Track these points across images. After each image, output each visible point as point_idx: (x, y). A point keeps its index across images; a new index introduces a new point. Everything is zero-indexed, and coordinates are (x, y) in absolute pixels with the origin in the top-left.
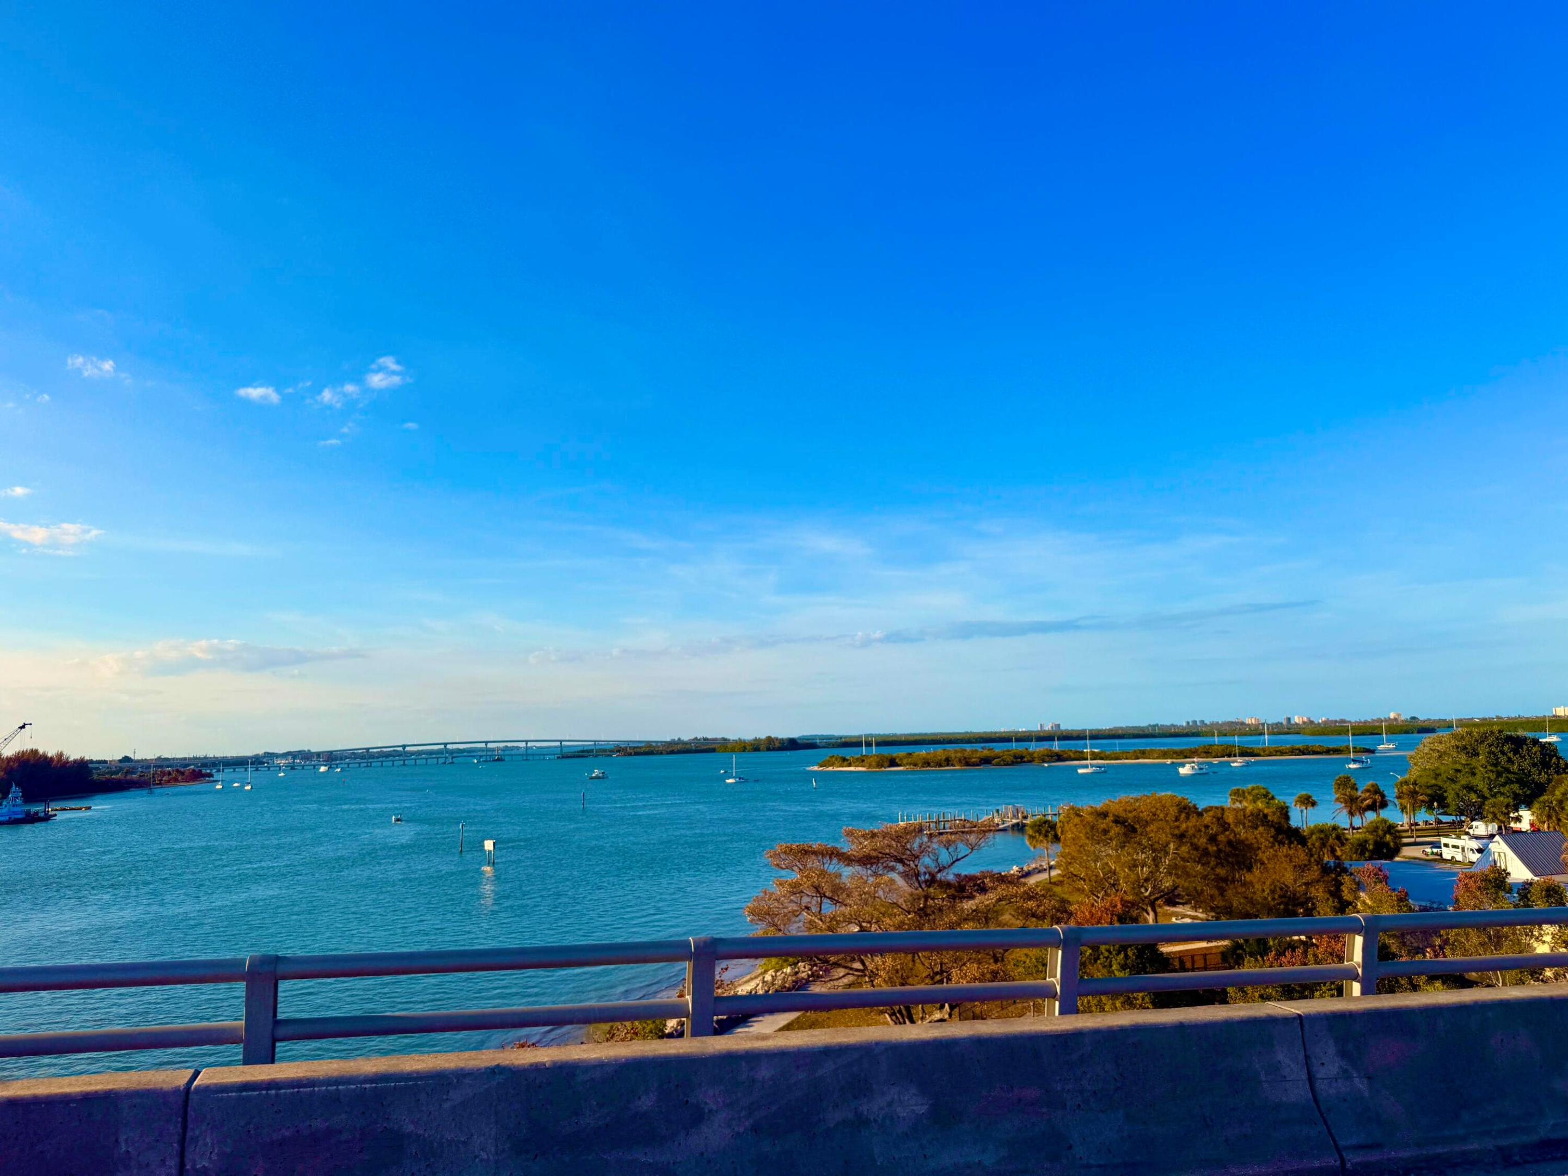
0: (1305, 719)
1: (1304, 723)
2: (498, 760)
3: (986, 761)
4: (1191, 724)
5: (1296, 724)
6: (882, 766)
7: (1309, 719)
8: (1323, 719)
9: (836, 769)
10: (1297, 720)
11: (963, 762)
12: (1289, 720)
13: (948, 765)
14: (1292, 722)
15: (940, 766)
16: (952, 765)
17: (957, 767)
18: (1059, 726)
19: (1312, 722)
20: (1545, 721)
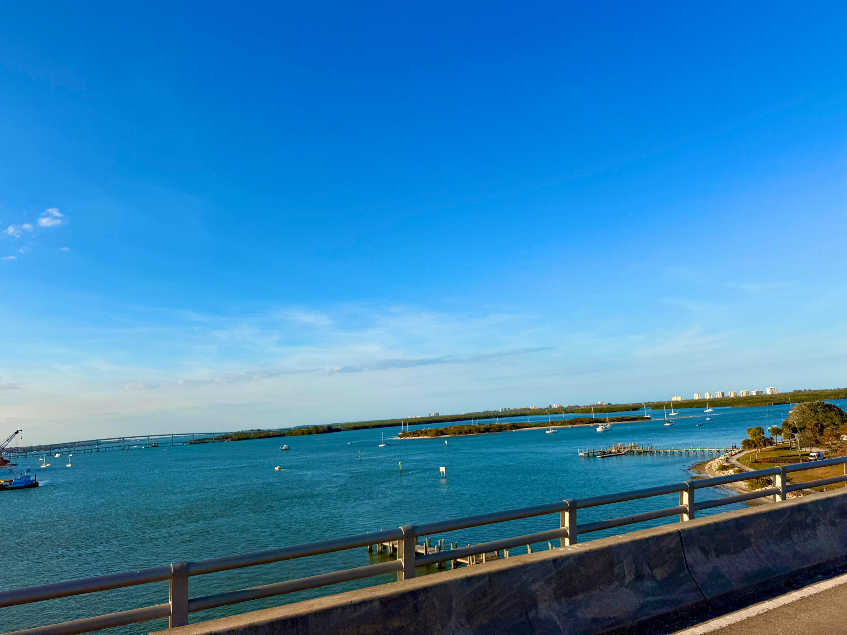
0: (559, 406)
1: (559, 407)
2: (155, 446)
3: (487, 430)
4: (504, 410)
5: (555, 408)
6: (438, 435)
7: (560, 405)
8: (567, 406)
9: (411, 438)
10: (554, 406)
11: (478, 431)
12: (551, 406)
13: (470, 433)
14: (552, 408)
15: (467, 433)
16: (473, 433)
17: (475, 434)
18: (438, 414)
19: (562, 407)
20: (706, 402)
